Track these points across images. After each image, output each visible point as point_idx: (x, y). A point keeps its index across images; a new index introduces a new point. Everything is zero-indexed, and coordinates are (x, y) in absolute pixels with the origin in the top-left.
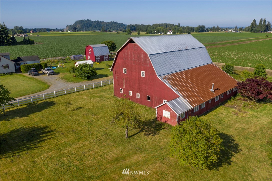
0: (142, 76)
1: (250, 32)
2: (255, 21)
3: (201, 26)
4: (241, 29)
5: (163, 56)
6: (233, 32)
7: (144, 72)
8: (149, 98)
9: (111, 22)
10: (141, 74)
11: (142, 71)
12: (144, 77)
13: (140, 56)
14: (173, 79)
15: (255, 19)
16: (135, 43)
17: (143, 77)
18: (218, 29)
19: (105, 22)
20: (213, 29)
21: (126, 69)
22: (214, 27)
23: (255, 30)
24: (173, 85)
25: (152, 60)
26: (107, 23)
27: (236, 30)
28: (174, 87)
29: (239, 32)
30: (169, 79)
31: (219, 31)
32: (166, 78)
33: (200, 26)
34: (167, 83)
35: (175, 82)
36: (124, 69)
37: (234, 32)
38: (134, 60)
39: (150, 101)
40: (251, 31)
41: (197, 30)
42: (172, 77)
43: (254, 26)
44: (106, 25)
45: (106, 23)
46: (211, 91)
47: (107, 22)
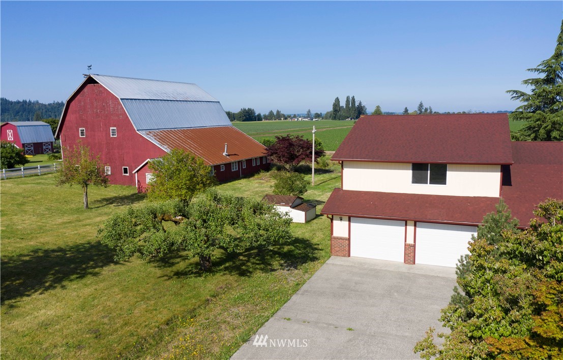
0: (111, 136)
1: (333, 119)
2: (337, 100)
3: (247, 109)
4: (318, 116)
5: (145, 104)
6: (305, 120)
7: (114, 128)
8: (126, 171)
9: (57, 104)
10: (111, 133)
11: (111, 128)
12: (116, 136)
13: (107, 104)
14: (163, 136)
15: (338, 98)
16: (98, 83)
17: (114, 136)
18: (279, 116)
19: (42, 104)
20: (271, 116)
21: (84, 129)
22: (271, 113)
23: (340, 116)
24: (161, 143)
25: (127, 107)
26: (47, 106)
27: (309, 117)
28: (164, 144)
29: (314, 120)
30: (155, 136)
31: (281, 120)
32: (151, 134)
33: (245, 110)
34: (152, 139)
35: (165, 140)
36: (80, 129)
37: (307, 120)
38: (97, 112)
39: (128, 175)
40: (335, 118)
41: (240, 117)
42: (161, 134)
43: (338, 109)
44: (44, 110)
45: (45, 105)
46: (224, 154)
47: (47, 103)
